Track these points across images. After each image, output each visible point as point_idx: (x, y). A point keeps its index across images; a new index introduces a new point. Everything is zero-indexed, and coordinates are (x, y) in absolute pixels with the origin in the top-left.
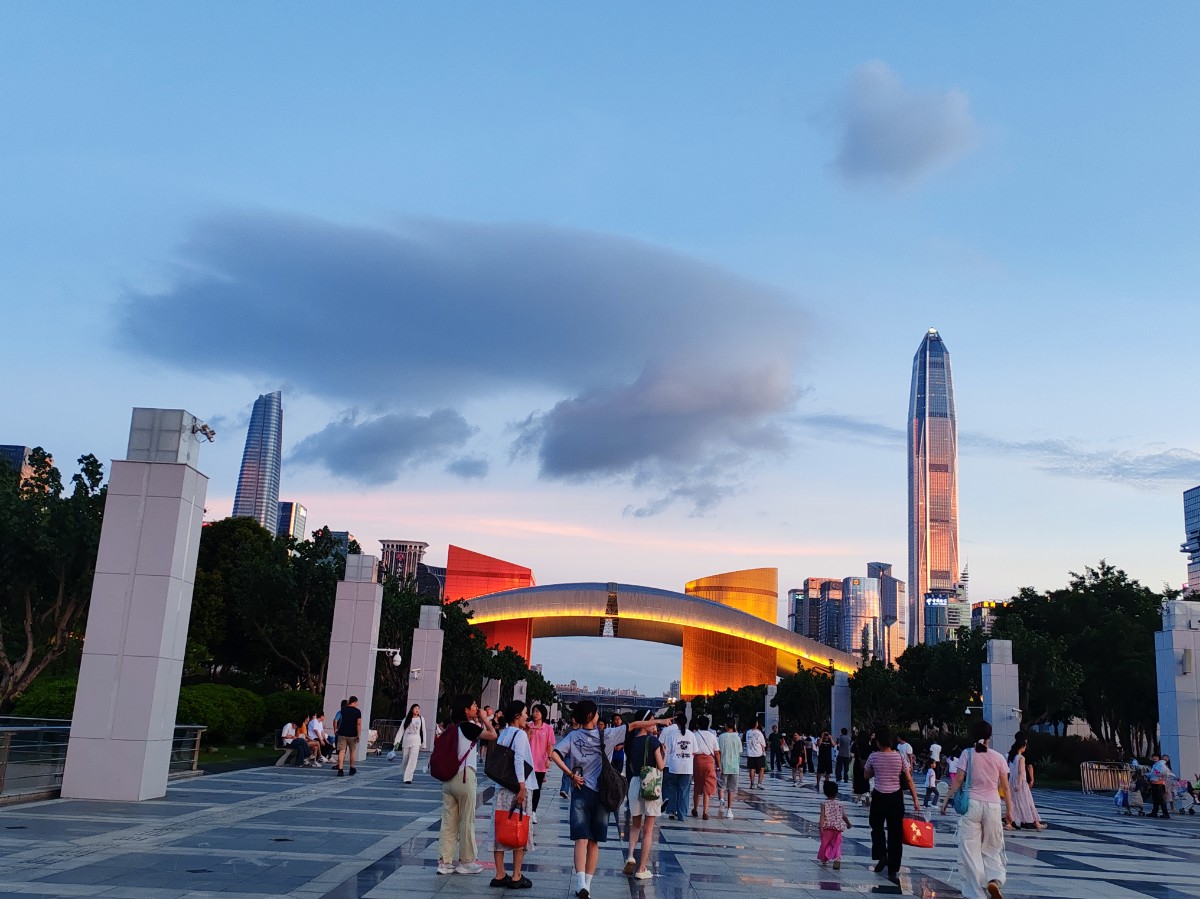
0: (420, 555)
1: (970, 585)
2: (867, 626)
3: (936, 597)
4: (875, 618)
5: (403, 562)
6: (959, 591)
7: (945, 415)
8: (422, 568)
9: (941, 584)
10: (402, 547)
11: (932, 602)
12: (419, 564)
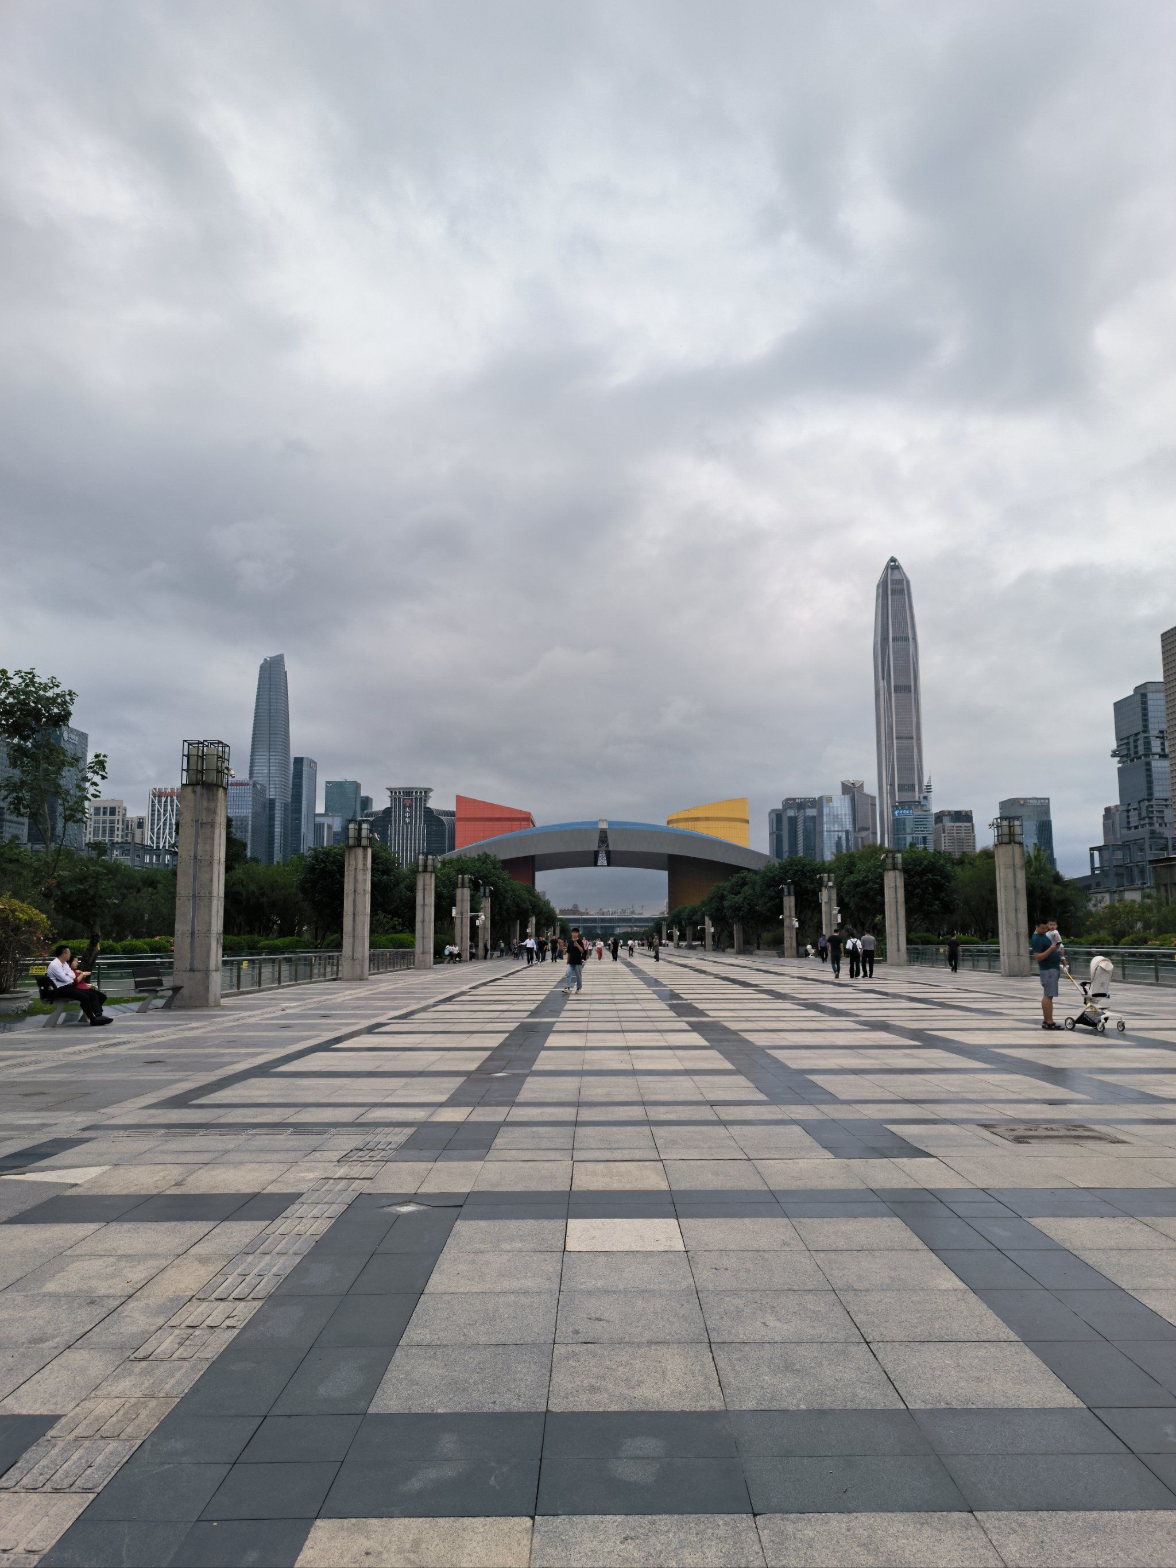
0: (425, 800)
1: (933, 796)
2: (840, 838)
3: (903, 809)
4: (847, 832)
5: (410, 807)
6: (923, 802)
7: (907, 639)
8: (429, 811)
9: (907, 797)
10: (408, 792)
11: (899, 814)
12: (426, 808)
